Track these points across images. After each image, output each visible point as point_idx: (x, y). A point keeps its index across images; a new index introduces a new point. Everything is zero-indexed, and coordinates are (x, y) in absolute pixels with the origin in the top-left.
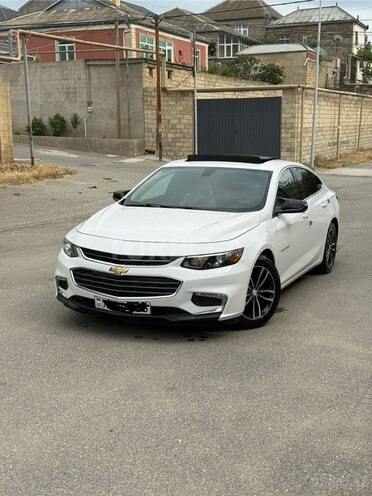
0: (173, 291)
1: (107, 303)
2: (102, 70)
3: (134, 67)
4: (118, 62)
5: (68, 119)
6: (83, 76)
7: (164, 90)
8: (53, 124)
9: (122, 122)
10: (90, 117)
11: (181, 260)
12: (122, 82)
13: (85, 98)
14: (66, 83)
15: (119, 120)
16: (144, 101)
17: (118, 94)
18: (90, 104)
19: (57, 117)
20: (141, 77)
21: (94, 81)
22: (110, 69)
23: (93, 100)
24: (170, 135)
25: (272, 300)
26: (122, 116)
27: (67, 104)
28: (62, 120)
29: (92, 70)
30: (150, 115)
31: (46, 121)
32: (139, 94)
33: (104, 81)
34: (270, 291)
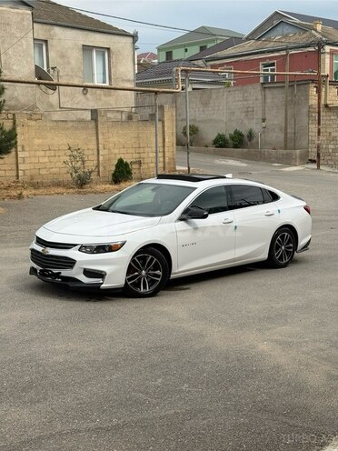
0: (72, 266)
1: (40, 270)
2: (275, 91)
3: (302, 87)
4: (287, 84)
5: (245, 133)
6: (260, 97)
7: (326, 106)
8: (232, 138)
9: (289, 135)
10: (264, 132)
11: (79, 247)
12: (291, 100)
13: (260, 116)
14: (245, 103)
15: (286, 134)
16: (309, 116)
17: (286, 111)
18: (264, 120)
19: (236, 132)
20: (308, 95)
21: (269, 101)
22: (281, 91)
23: (267, 117)
24: (331, 146)
25: (159, 279)
26: (289, 131)
27: (246, 121)
28: (241, 135)
29: (267, 91)
30: (313, 128)
31: (227, 137)
32: (305, 110)
33: (276, 100)
34: (158, 272)
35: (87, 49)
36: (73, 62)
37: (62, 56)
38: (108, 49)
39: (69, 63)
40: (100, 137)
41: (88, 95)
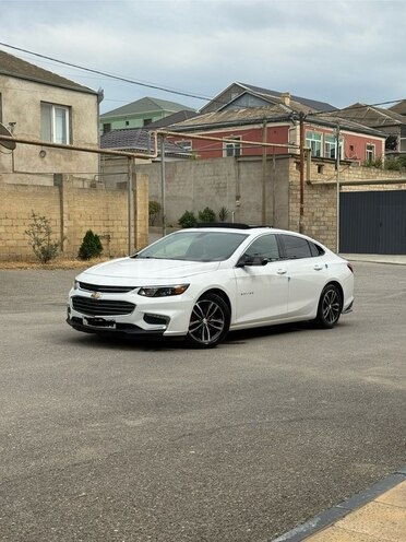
0: (130, 312)
1: (88, 319)
2: (251, 166)
3: (281, 162)
4: (264, 158)
5: (217, 212)
6: (233, 172)
7: (309, 183)
8: (202, 217)
9: (267, 215)
10: (238, 211)
11: (138, 289)
12: (269, 176)
13: (234, 193)
14: (216, 178)
15: (264, 213)
16: (289, 194)
17: (264, 187)
18: (238, 198)
19: (207, 210)
20: (288, 171)
21: (243, 176)
22: (258, 165)
23: (242, 194)
24: (314, 228)
25: (221, 329)
26: (267, 210)
27: (217, 198)
28: (212, 213)
29: (241, 164)
30: (295, 207)
31: (196, 215)
32: (284, 187)
33: (252, 175)
34: (219, 321)
35: (46, 106)
36: (30, 119)
37: (18, 112)
38: (70, 107)
39: (25, 121)
40: (65, 206)
41: (46, 159)
